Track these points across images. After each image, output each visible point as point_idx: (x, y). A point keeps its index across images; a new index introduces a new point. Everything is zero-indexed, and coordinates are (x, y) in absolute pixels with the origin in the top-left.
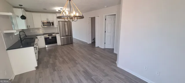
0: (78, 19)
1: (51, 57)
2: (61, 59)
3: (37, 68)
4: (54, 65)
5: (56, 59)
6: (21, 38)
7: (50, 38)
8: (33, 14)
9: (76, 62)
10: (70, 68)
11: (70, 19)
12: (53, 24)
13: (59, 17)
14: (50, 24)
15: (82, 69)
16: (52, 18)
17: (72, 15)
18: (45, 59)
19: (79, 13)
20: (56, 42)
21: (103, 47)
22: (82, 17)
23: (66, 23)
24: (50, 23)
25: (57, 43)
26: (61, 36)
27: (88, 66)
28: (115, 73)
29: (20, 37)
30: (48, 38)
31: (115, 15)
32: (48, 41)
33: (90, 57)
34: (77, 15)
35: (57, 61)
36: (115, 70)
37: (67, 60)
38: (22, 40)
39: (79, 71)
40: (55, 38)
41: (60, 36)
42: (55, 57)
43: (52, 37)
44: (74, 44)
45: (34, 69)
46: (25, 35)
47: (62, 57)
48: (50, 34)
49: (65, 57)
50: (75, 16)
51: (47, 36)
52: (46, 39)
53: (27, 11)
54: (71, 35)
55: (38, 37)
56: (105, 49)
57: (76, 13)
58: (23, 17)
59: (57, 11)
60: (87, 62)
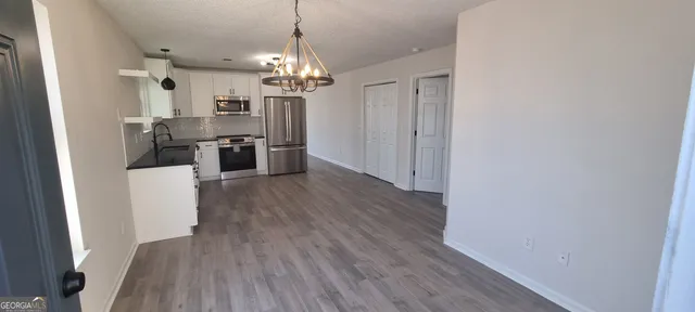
0: (317, 85)
1: (237, 206)
2: (265, 214)
3: (195, 229)
4: (243, 227)
5: (251, 212)
6: (156, 145)
7: (237, 149)
8: (193, 75)
9: (312, 223)
10: (290, 238)
11: (297, 84)
12: (247, 104)
13: (267, 81)
14: (238, 106)
15: (326, 243)
16: (246, 87)
17: (303, 74)
18: (219, 211)
19: (320, 68)
20: (252, 164)
21: (405, 187)
22: (328, 81)
23: (288, 104)
24: (239, 102)
25: (255, 167)
26: (271, 144)
27: (348, 236)
28: (431, 260)
29: (155, 141)
30: (232, 148)
31: (447, 76)
32: (229, 160)
33: (356, 211)
34: (317, 74)
35: (253, 217)
36: (433, 253)
37: (283, 215)
38: (160, 148)
39: (317, 247)
40: (251, 149)
41: (268, 147)
42: (249, 208)
43: (241, 148)
44: (310, 176)
45: (188, 232)
46: (169, 135)
47: (267, 208)
48: (236, 139)
49: (277, 209)
50: (310, 78)
51: (226, 143)
52: (223, 152)
53: (175, 66)
54: (303, 143)
55: (201, 144)
56: (413, 193)
57: (313, 69)
58: (168, 84)
59: (263, 64)
60: (346, 226)
